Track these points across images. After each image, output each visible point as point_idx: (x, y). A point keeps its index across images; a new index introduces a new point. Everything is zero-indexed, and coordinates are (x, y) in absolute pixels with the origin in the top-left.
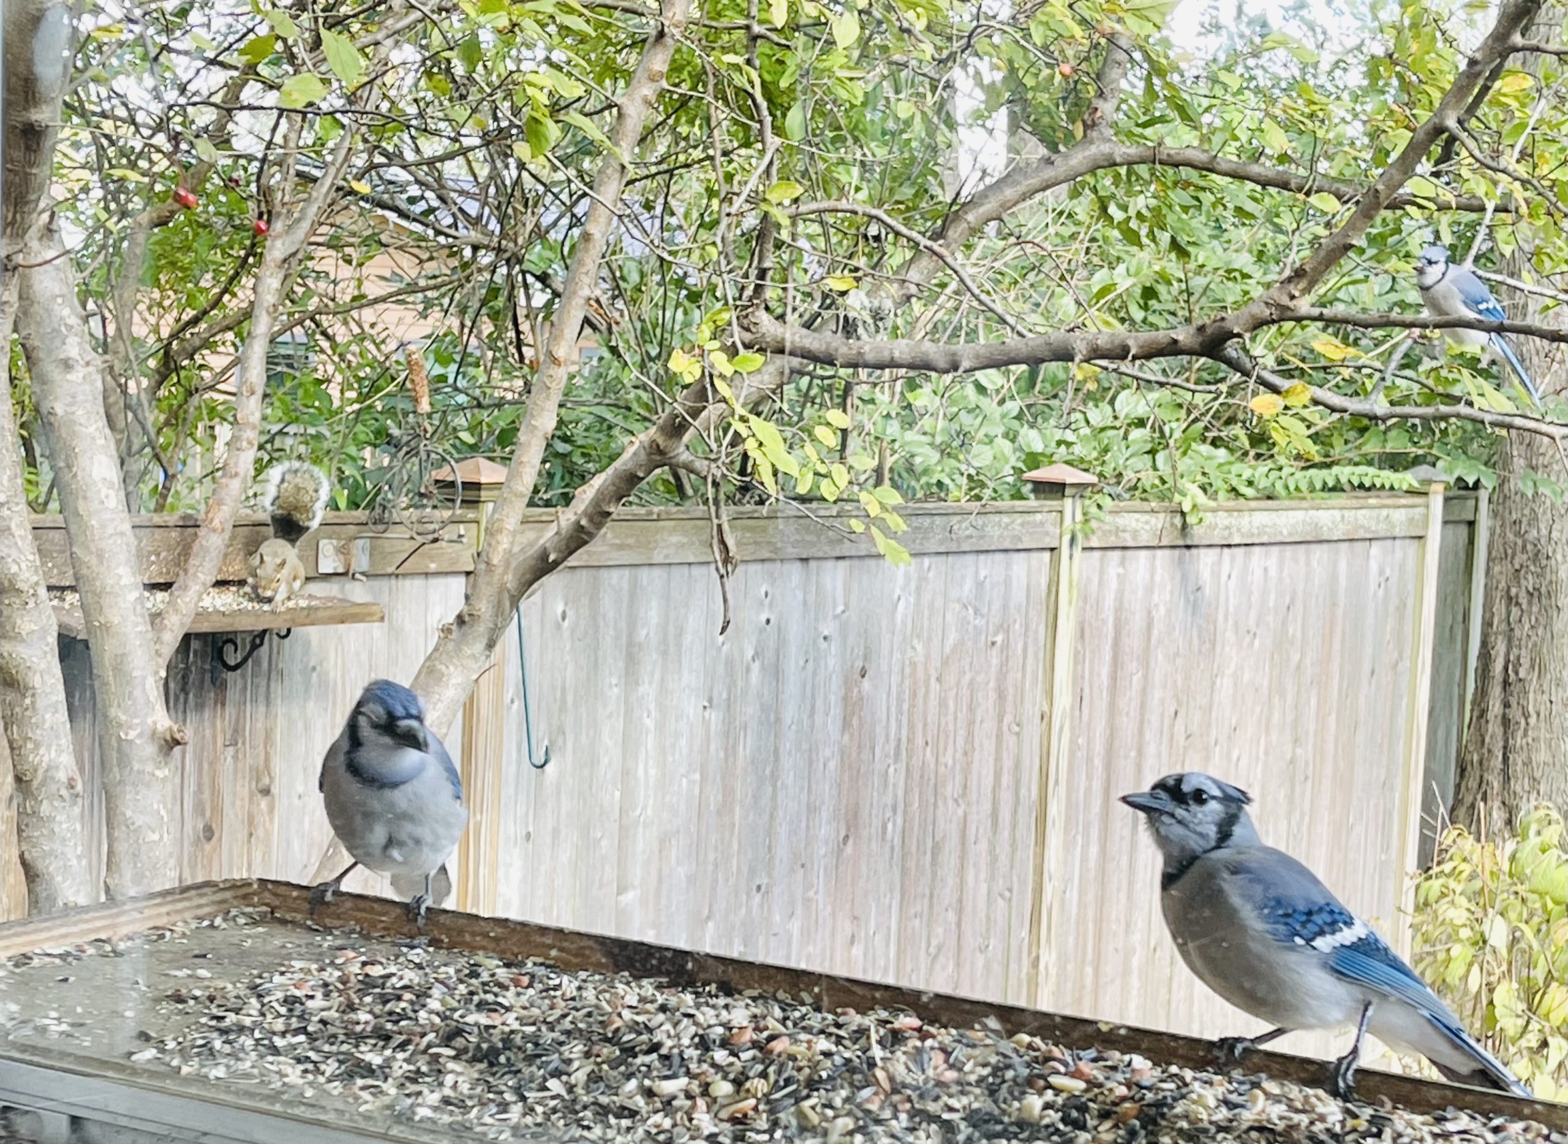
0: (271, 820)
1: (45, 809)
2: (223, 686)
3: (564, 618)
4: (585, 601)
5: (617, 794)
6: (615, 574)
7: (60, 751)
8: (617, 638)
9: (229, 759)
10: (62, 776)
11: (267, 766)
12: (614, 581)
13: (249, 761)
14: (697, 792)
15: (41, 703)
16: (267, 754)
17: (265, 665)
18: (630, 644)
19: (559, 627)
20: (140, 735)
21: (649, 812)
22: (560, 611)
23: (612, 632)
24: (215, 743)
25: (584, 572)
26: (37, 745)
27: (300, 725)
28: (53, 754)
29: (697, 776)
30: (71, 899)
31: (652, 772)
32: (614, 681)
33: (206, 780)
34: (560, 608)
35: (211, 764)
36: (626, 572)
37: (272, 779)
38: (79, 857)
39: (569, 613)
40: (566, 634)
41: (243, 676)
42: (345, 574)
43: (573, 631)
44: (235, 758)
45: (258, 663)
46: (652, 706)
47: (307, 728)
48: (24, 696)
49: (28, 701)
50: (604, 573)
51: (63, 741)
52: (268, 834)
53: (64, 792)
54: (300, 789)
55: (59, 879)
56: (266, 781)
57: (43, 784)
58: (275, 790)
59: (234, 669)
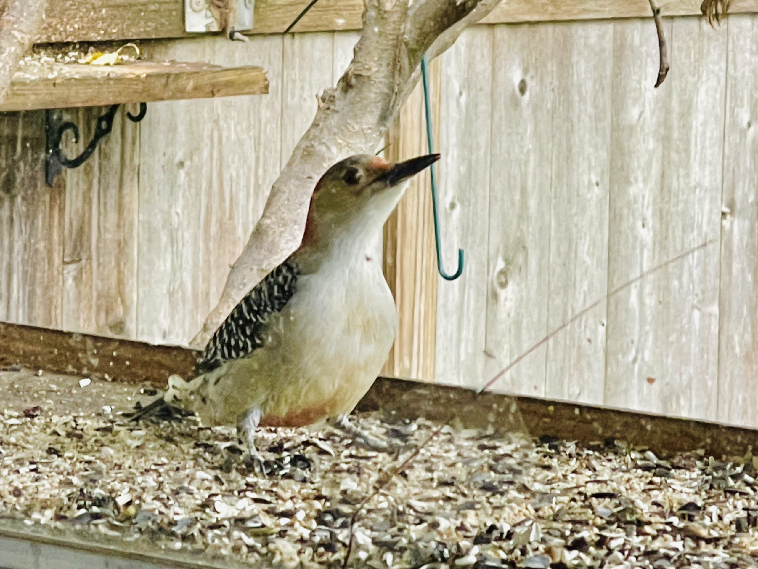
2: (61, 188)
3: (523, 90)
4: (552, 66)
5: (602, 330)
6: (593, 30)
8: (598, 119)
9: (70, 282)
11: (121, 293)
12: (592, 41)
13: (97, 283)
14: (715, 329)
17: (116, 158)
18: (616, 128)
19: (516, 104)
21: (647, 355)
22: (517, 81)
23: (590, 110)
24: (50, 260)
25: (550, 28)
29: (715, 309)
31: (650, 301)
32: (594, 179)
34: (517, 78)
35: (46, 289)
36: (610, 27)
37: (126, 309)
39: (530, 84)
40: (527, 113)
41: (88, 172)
42: (221, 33)
43: (536, 108)
44: (78, 279)
45: (105, 156)
46: (649, 213)
47: (172, 241)
50: (578, 30)
54: (165, 324)
59: (75, 164)
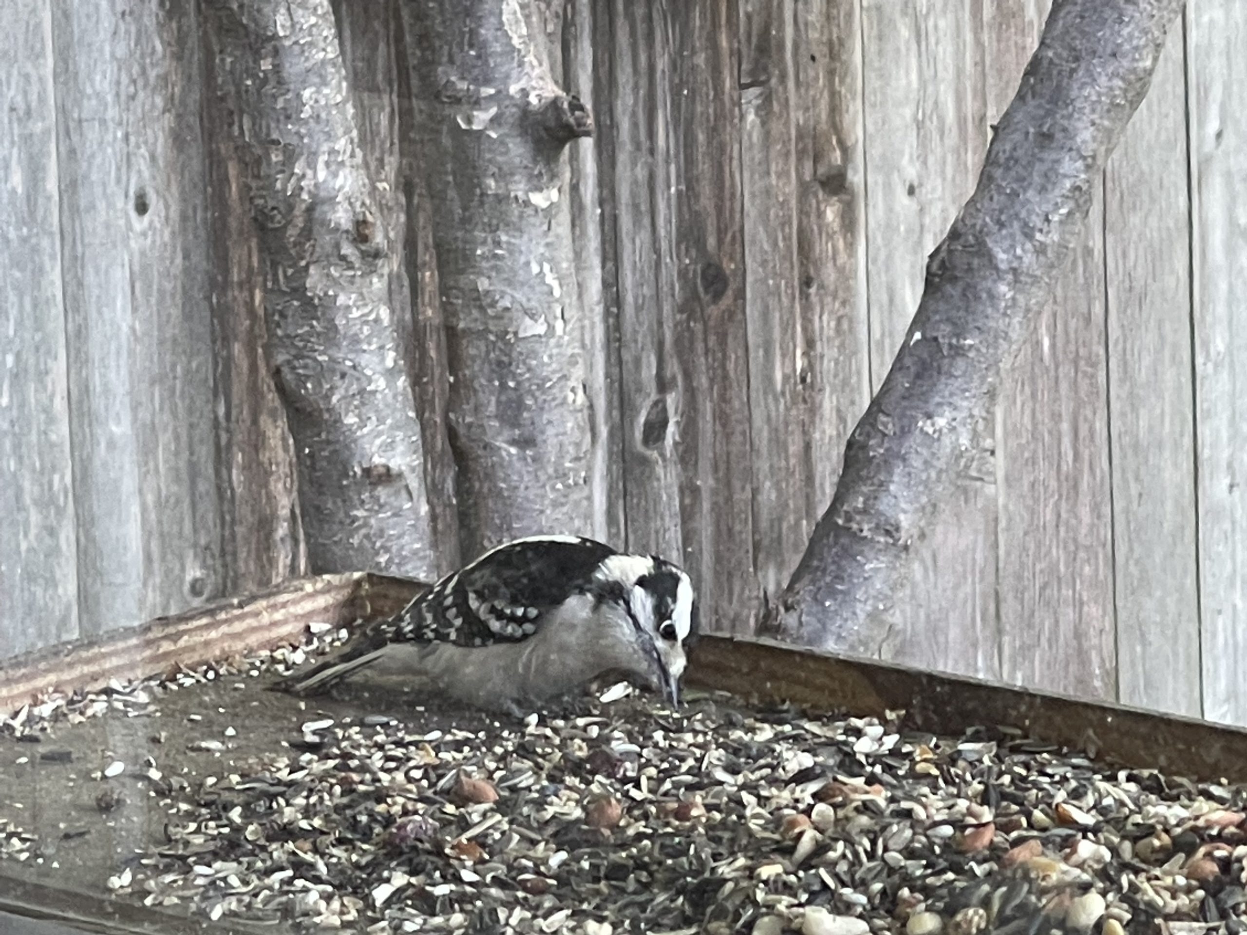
0: (851, 247)
1: (314, 281)
7: (334, 166)
9: (751, 117)
10: (342, 217)
11: (836, 127)
13: (797, 116)
15: (293, 68)
16: (834, 94)
20: (495, 121)
24: (718, 82)
26: (290, 156)
27: (905, 32)
28: (322, 174)
30: (377, 460)
33: (704, 167)
35: (714, 131)
37: (846, 151)
38: (391, 374)
44: (764, 111)
47: (919, 35)
48: (257, 56)
49: (266, 65)
51: (341, 144)
52: (846, 275)
53: (347, 249)
54: (911, 172)
55: (350, 420)
56: (837, 157)
57: (307, 233)
58: (855, 178)
